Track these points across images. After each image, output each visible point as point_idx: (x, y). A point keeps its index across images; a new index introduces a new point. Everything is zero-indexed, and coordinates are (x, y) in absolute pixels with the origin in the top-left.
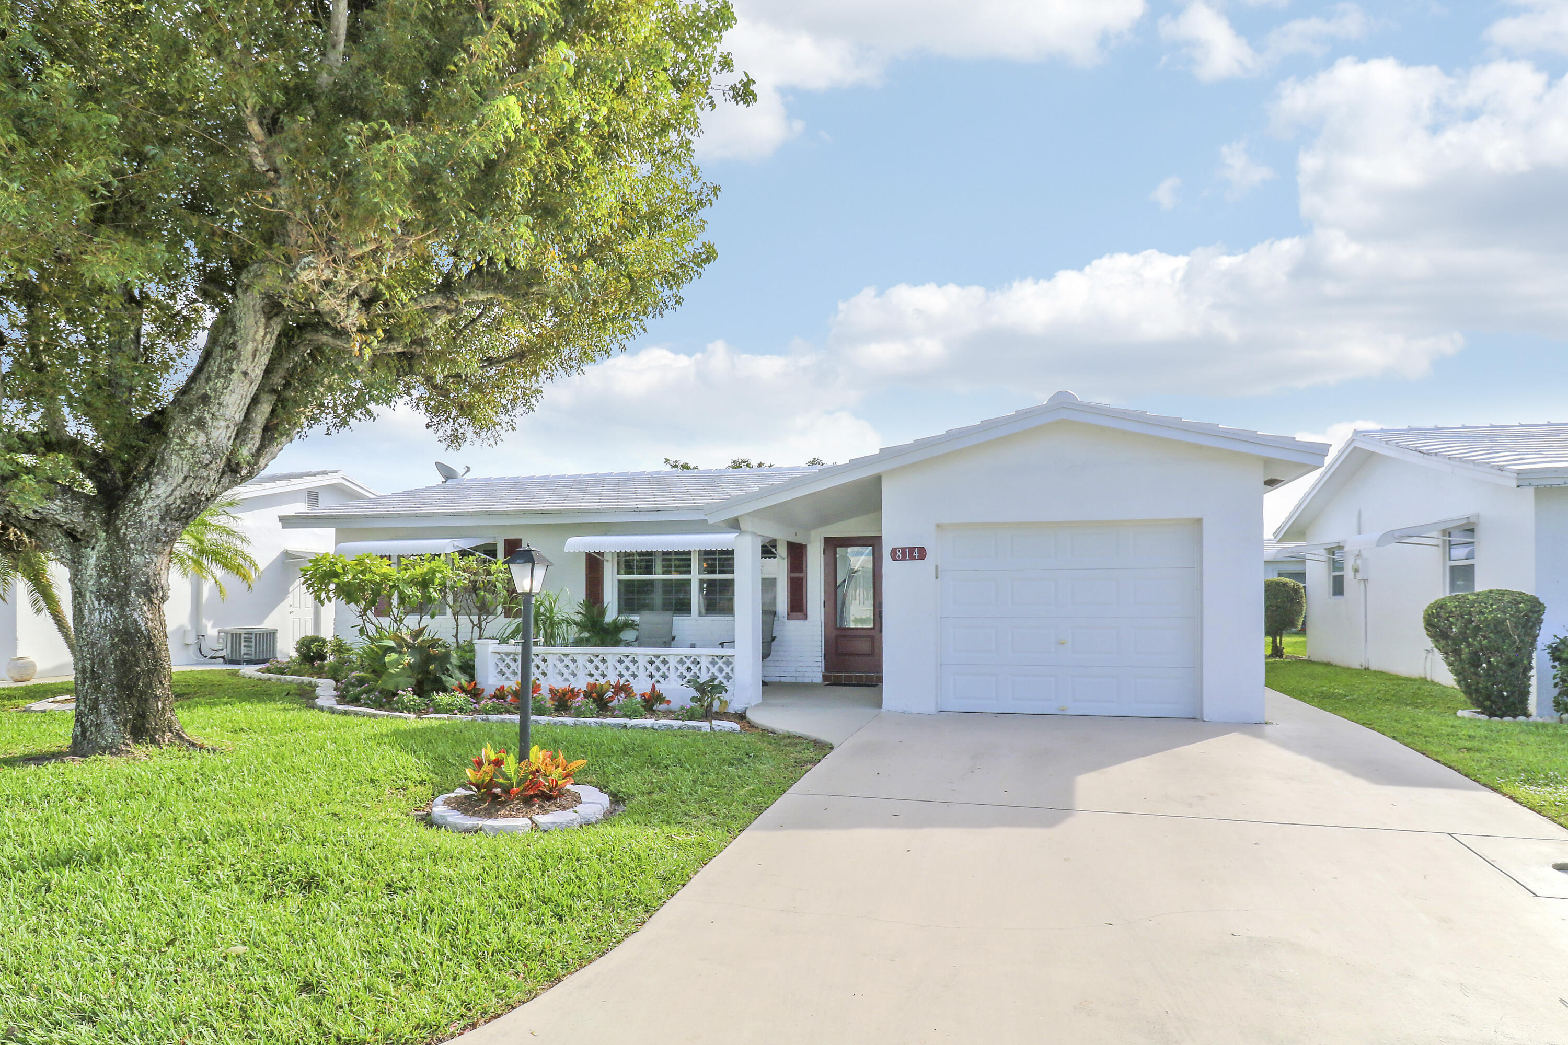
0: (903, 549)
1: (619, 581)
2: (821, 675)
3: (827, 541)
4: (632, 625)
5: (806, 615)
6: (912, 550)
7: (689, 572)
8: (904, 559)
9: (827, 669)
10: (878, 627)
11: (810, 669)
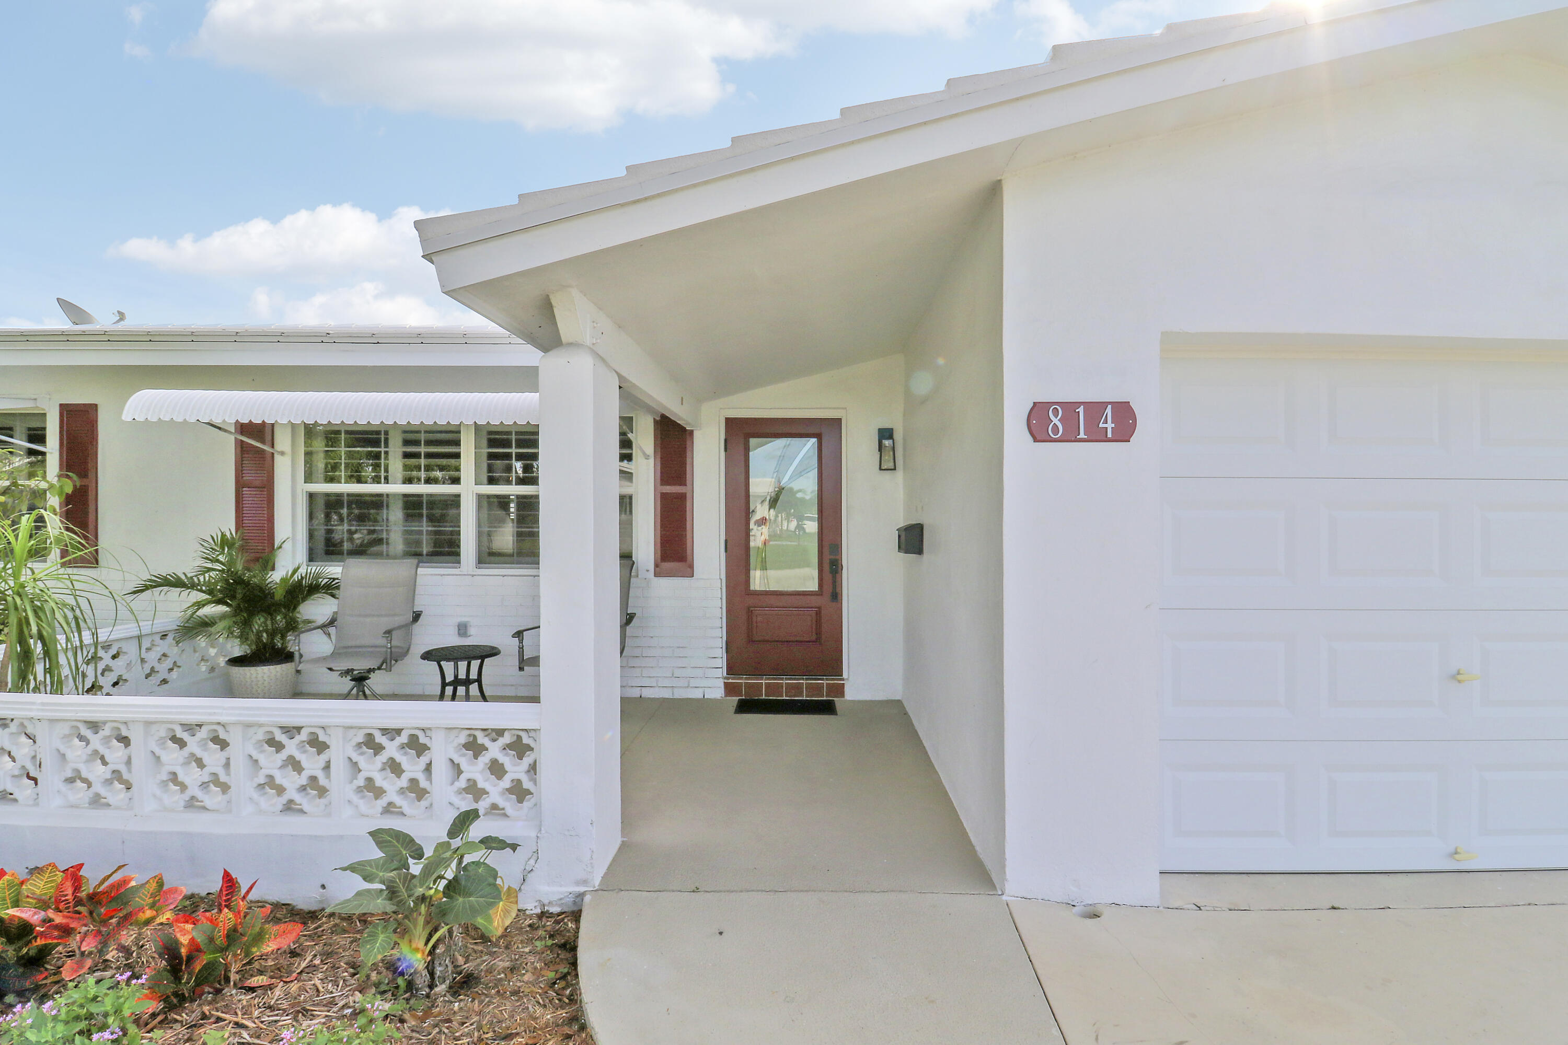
0: (1070, 408)
1: (311, 496)
2: (720, 684)
3: (731, 423)
4: (330, 588)
5: (691, 567)
6: (1095, 409)
7: (456, 481)
8: (1070, 437)
9: (732, 669)
10: (828, 588)
11: (699, 672)
